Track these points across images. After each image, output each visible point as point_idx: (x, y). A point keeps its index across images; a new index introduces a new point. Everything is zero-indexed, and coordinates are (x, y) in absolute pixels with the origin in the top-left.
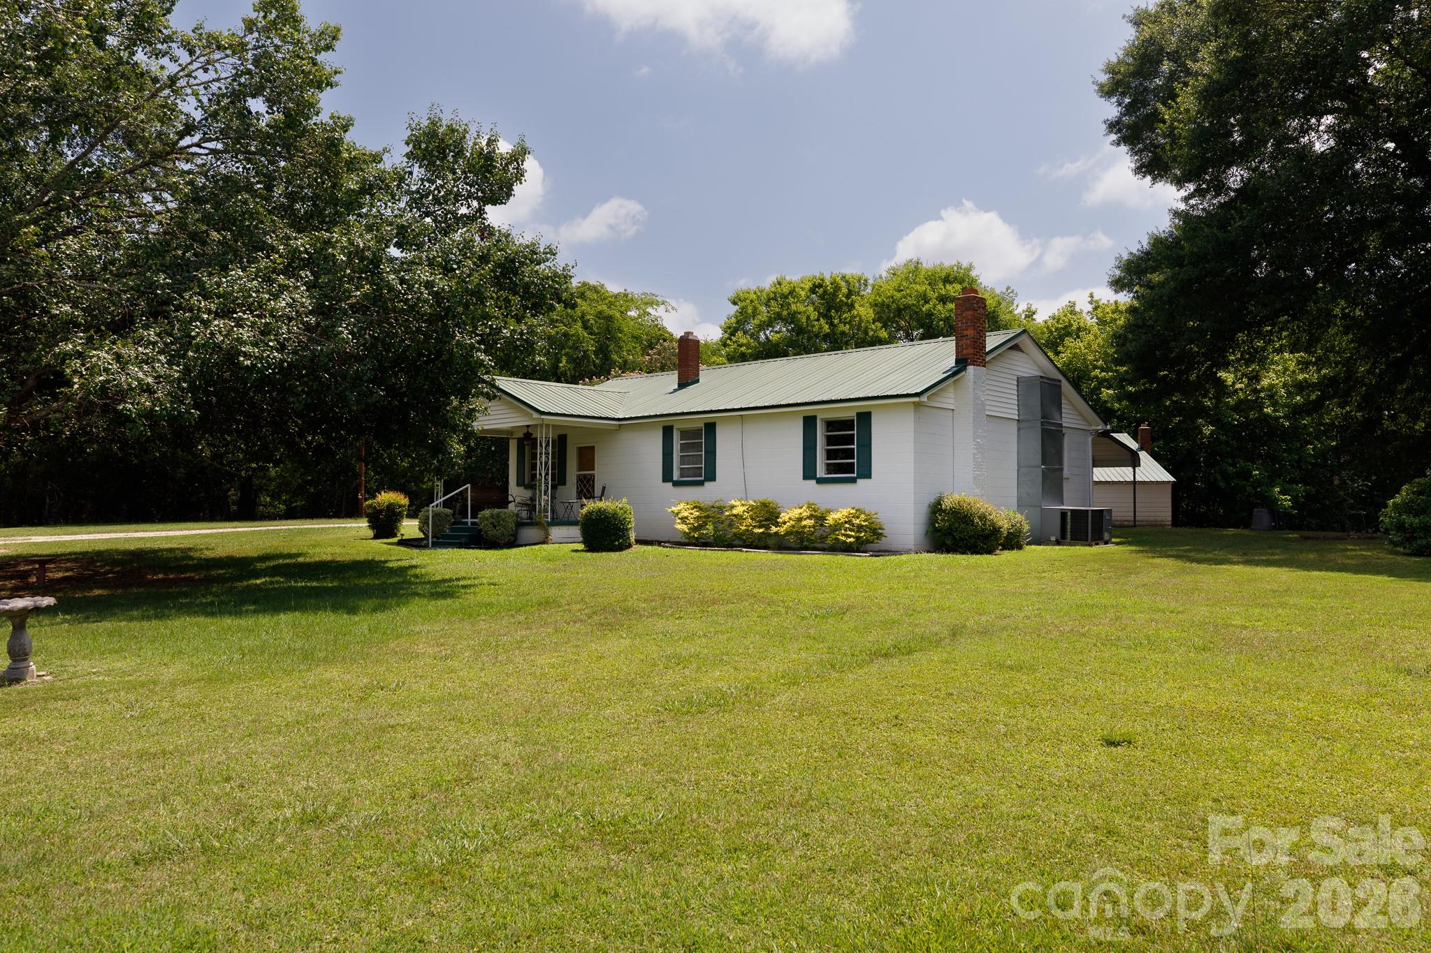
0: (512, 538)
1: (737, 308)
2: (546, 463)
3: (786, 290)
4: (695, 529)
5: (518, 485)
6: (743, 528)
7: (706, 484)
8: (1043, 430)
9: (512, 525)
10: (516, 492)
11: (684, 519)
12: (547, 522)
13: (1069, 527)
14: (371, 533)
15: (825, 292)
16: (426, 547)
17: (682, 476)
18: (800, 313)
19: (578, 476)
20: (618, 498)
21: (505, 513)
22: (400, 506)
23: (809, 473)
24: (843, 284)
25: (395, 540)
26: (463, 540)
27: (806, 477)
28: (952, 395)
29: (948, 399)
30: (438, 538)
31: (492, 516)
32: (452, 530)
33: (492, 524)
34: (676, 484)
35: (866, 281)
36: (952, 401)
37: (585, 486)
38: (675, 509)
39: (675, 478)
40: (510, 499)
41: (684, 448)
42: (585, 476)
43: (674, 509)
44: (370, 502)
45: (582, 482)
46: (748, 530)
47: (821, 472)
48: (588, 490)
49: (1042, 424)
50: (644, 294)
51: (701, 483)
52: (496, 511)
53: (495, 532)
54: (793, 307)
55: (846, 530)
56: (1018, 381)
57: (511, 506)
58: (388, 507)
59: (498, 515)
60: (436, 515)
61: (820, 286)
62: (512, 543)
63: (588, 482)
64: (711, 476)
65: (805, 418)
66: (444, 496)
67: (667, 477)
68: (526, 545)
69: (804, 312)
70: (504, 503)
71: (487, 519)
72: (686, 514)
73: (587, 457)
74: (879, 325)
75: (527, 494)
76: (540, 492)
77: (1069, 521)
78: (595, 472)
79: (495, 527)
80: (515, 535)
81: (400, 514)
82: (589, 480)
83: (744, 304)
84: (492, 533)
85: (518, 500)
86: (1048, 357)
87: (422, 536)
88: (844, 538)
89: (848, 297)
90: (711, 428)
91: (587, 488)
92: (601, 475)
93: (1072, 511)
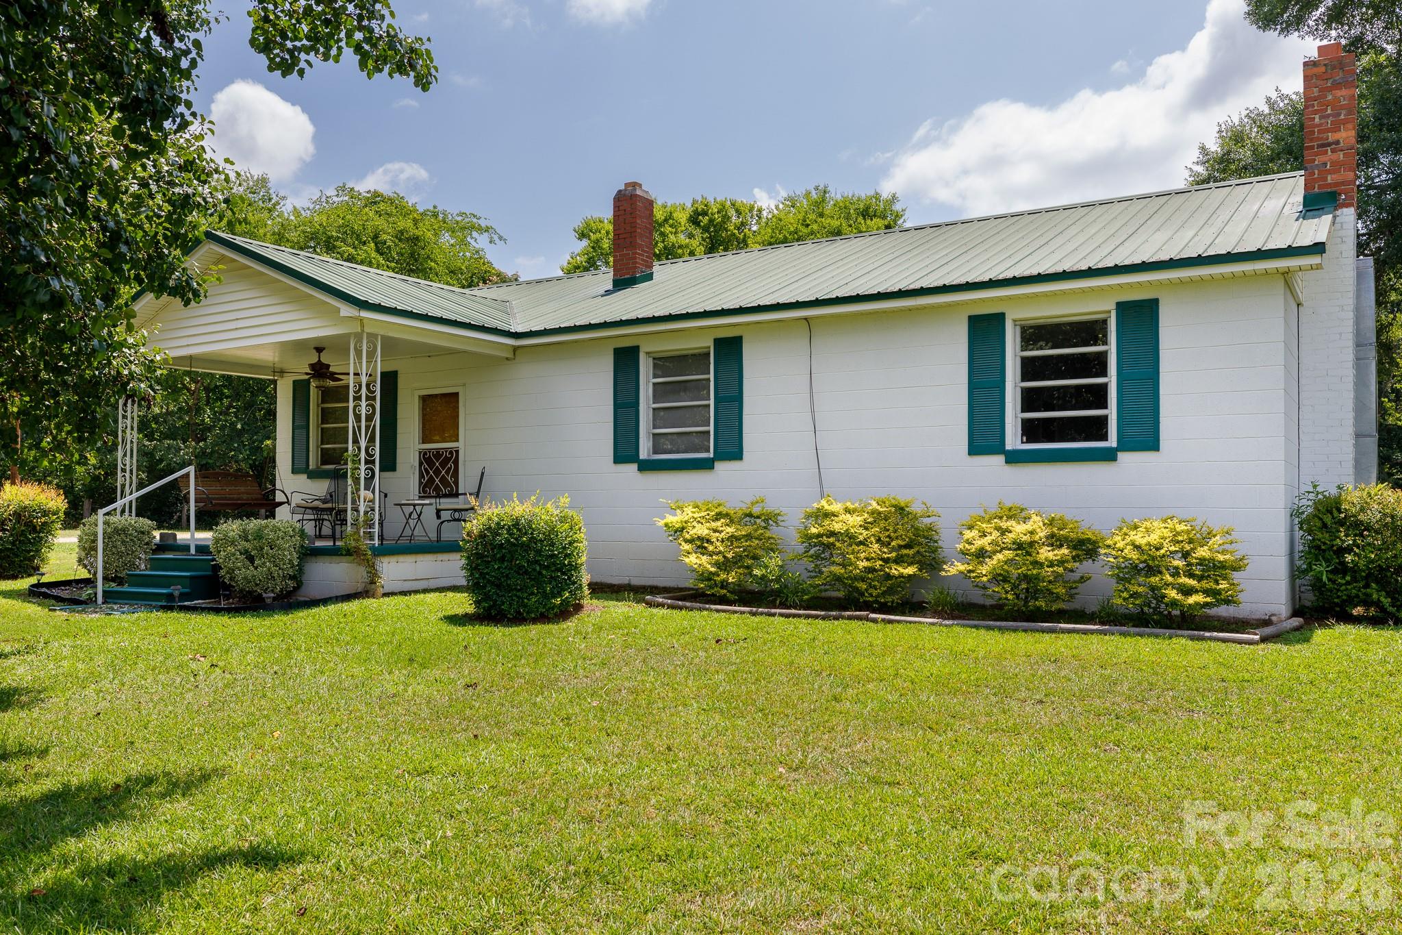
0: (291, 584)
1: (585, 243)
2: (370, 418)
4: (725, 565)
5: (295, 471)
6: (862, 564)
7: (720, 466)
9: (290, 555)
10: (292, 486)
11: (701, 544)
12: (373, 548)
15: (711, 221)
16: (90, 601)
17: (656, 451)
20: (550, 494)
21: (276, 529)
22: (45, 513)
24: (732, 213)
25: (24, 583)
26: (176, 590)
27: (975, 448)
30: (119, 581)
31: (245, 536)
32: (155, 565)
33: (245, 553)
34: (646, 466)
37: (437, 472)
38: (675, 519)
39: (644, 453)
40: (279, 497)
41: (660, 392)
42: (438, 454)
43: (670, 519)
45: (430, 464)
47: (1013, 439)
48: (443, 480)
50: (461, 214)
51: (707, 465)
52: (254, 524)
53: (251, 572)
54: (672, 238)
55: (1176, 574)
57: (283, 513)
58: (17, 515)
59: (259, 535)
60: (114, 534)
61: (705, 213)
62: (290, 599)
63: (443, 464)
64: (731, 449)
65: (975, 321)
66: (141, 485)
67: (625, 451)
68: (325, 601)
70: (268, 506)
71: (233, 543)
72: (702, 530)
73: (442, 413)
75: (321, 488)
76: (356, 481)
78: (460, 445)
79: (251, 559)
80: (298, 578)
81: (46, 528)
82: (447, 460)
83: (598, 235)
84: (244, 573)
85: (296, 500)
87: (83, 574)
88: (1173, 594)
90: (730, 349)
91: (440, 476)
92: (474, 447)
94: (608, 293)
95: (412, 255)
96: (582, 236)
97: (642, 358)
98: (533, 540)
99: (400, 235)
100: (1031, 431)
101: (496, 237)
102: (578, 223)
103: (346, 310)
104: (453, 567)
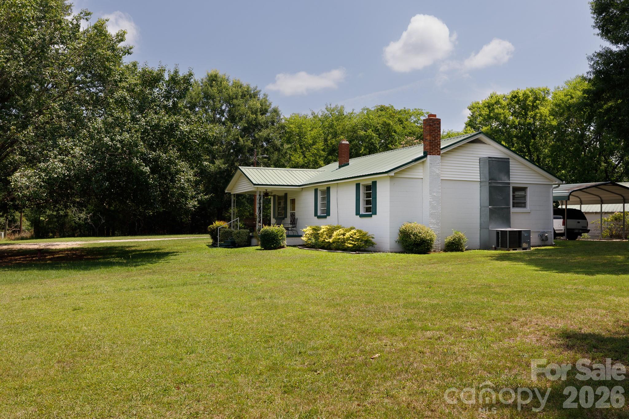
3: (493, 101)
7: (327, 217)
8: (490, 187)
11: (306, 235)
13: (500, 240)
18: (500, 114)
19: (291, 213)
23: (357, 213)
24: (531, 94)
28: (422, 171)
29: (419, 172)
34: (318, 217)
35: (548, 91)
36: (422, 174)
38: (305, 230)
39: (319, 214)
44: (210, 226)
46: (324, 240)
47: (362, 212)
49: (490, 183)
56: (480, 160)
59: (240, 232)
64: (329, 213)
65: (356, 184)
67: (316, 214)
69: (503, 114)
72: (308, 232)
74: (552, 117)
77: (500, 236)
78: (295, 211)
79: (239, 238)
86: (503, 145)
88: (348, 245)
89: (534, 102)
93: (509, 231)
97: (318, 191)
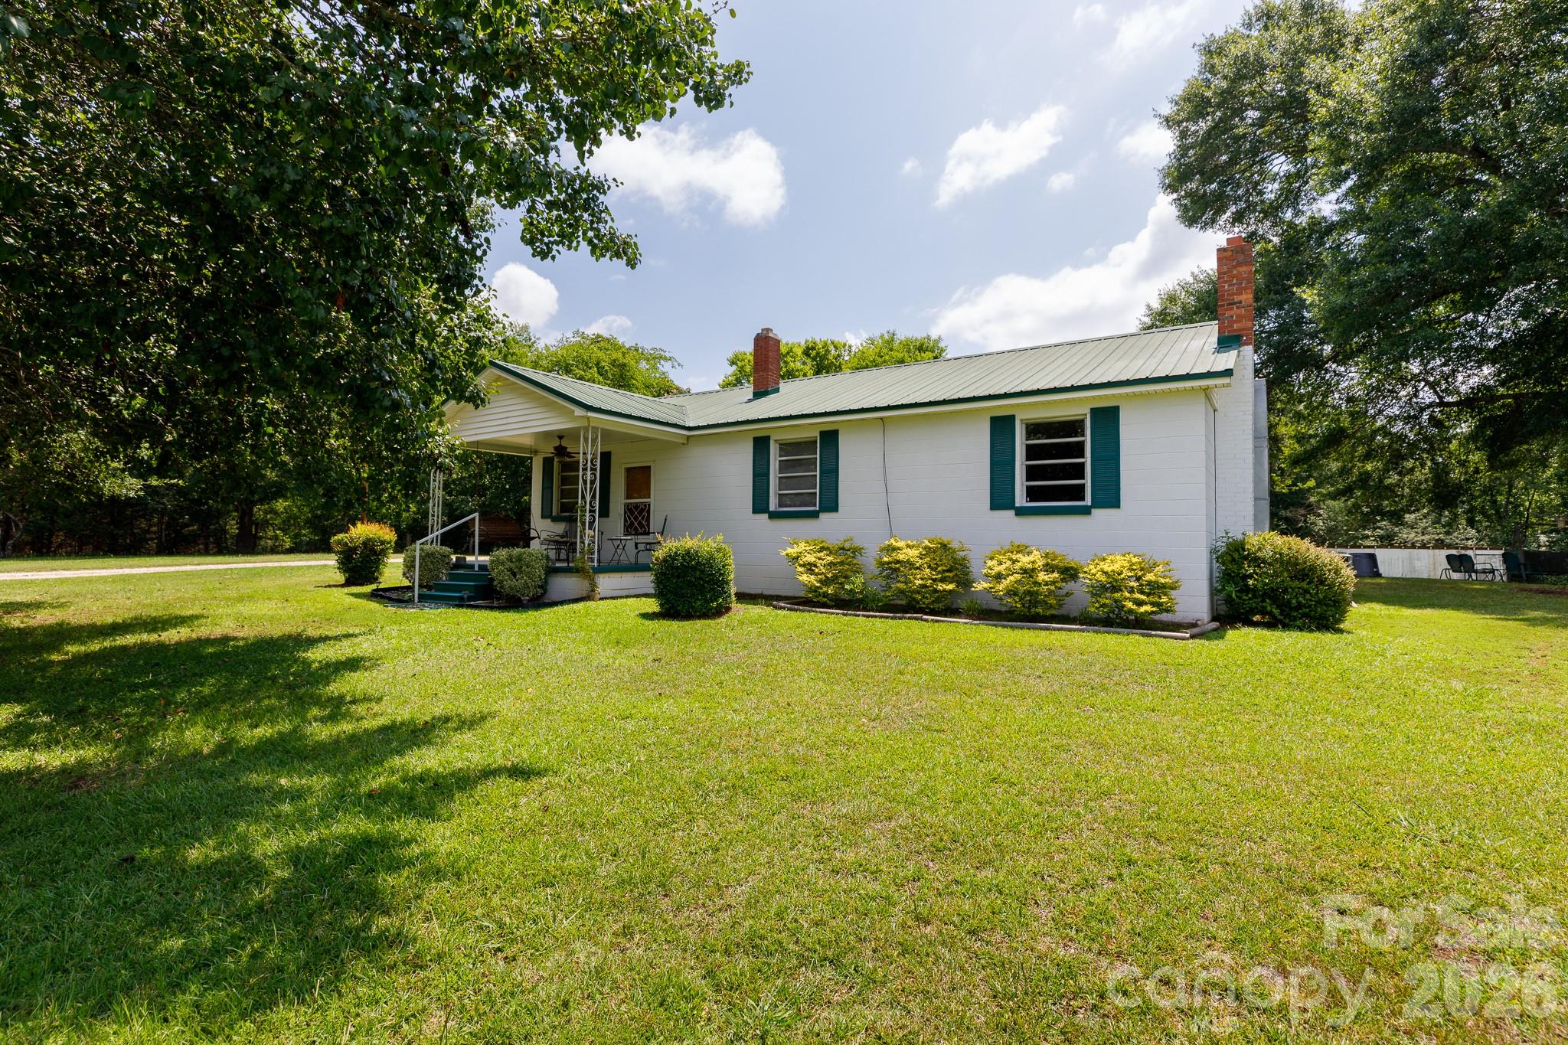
0: (540, 591)
1: (734, 367)
2: (593, 482)
4: (826, 582)
5: (543, 517)
6: (918, 582)
7: (822, 516)
9: (539, 572)
10: (541, 527)
11: (810, 568)
12: (593, 568)
14: (340, 578)
15: (818, 353)
16: (410, 601)
17: (780, 505)
19: (627, 506)
20: (709, 533)
21: (530, 555)
22: (383, 543)
23: (1000, 499)
25: (368, 589)
26: (465, 594)
27: (995, 506)
30: (429, 588)
31: (510, 559)
32: (451, 577)
33: (510, 570)
34: (774, 516)
37: (636, 518)
38: (792, 551)
39: (772, 508)
40: (533, 534)
41: (784, 466)
42: (636, 506)
43: (789, 550)
44: (340, 536)
45: (632, 512)
46: (924, 586)
47: (1021, 499)
48: (640, 524)
50: (653, 349)
51: (814, 515)
52: (516, 551)
53: (514, 582)
54: (792, 365)
55: (1132, 591)
57: (535, 545)
58: (365, 544)
59: (519, 559)
60: (426, 557)
61: (813, 349)
62: (539, 601)
63: (640, 513)
64: (831, 504)
65: (995, 421)
66: (443, 526)
67: (760, 505)
68: (562, 603)
70: (525, 540)
71: (503, 563)
72: (811, 558)
73: (639, 479)
75: (560, 528)
76: (583, 524)
78: (651, 500)
79: (514, 574)
80: (544, 587)
81: (383, 552)
82: (642, 510)
83: (743, 363)
84: (509, 584)
85: (544, 535)
87: (406, 583)
88: (1130, 605)
90: (830, 438)
91: (638, 520)
92: (660, 502)
94: (750, 401)
95: (621, 376)
96: (733, 363)
97: (772, 443)
98: (698, 563)
99: (613, 363)
100: (1033, 494)
101: (676, 364)
102: (730, 355)
103: (579, 412)
104: (645, 581)
